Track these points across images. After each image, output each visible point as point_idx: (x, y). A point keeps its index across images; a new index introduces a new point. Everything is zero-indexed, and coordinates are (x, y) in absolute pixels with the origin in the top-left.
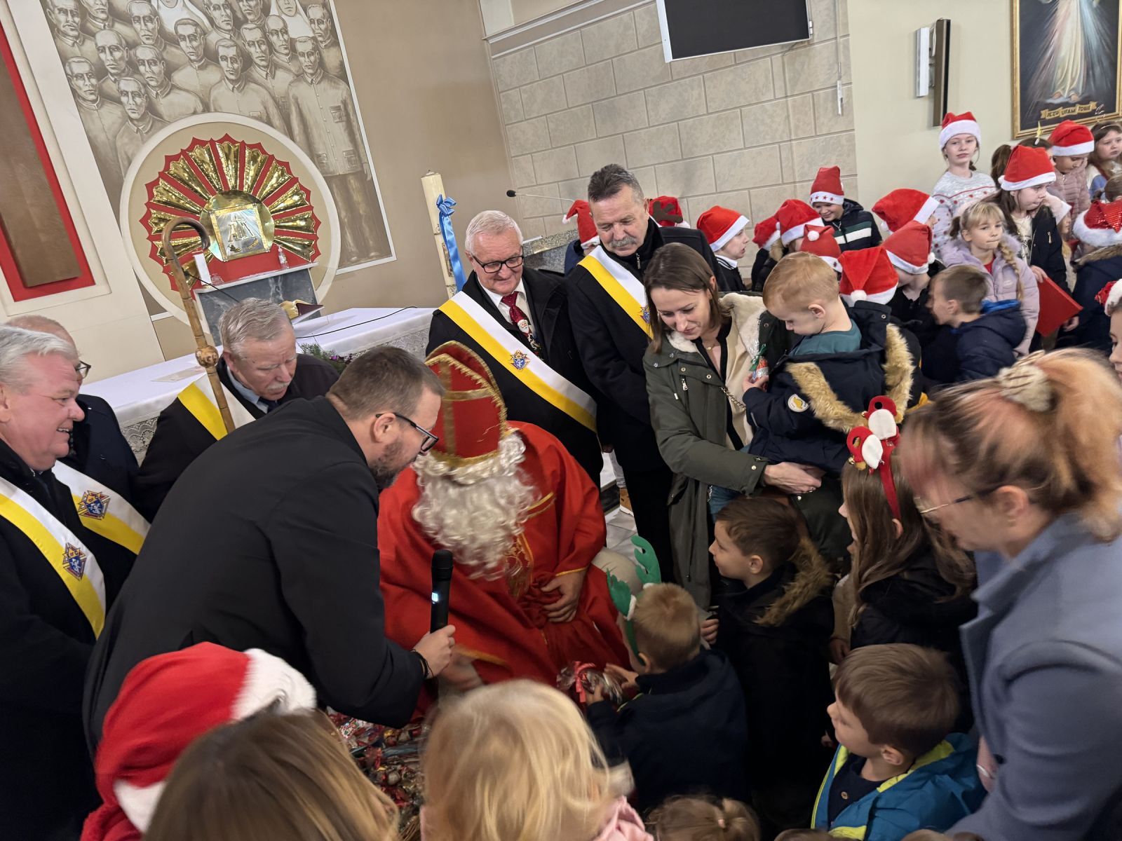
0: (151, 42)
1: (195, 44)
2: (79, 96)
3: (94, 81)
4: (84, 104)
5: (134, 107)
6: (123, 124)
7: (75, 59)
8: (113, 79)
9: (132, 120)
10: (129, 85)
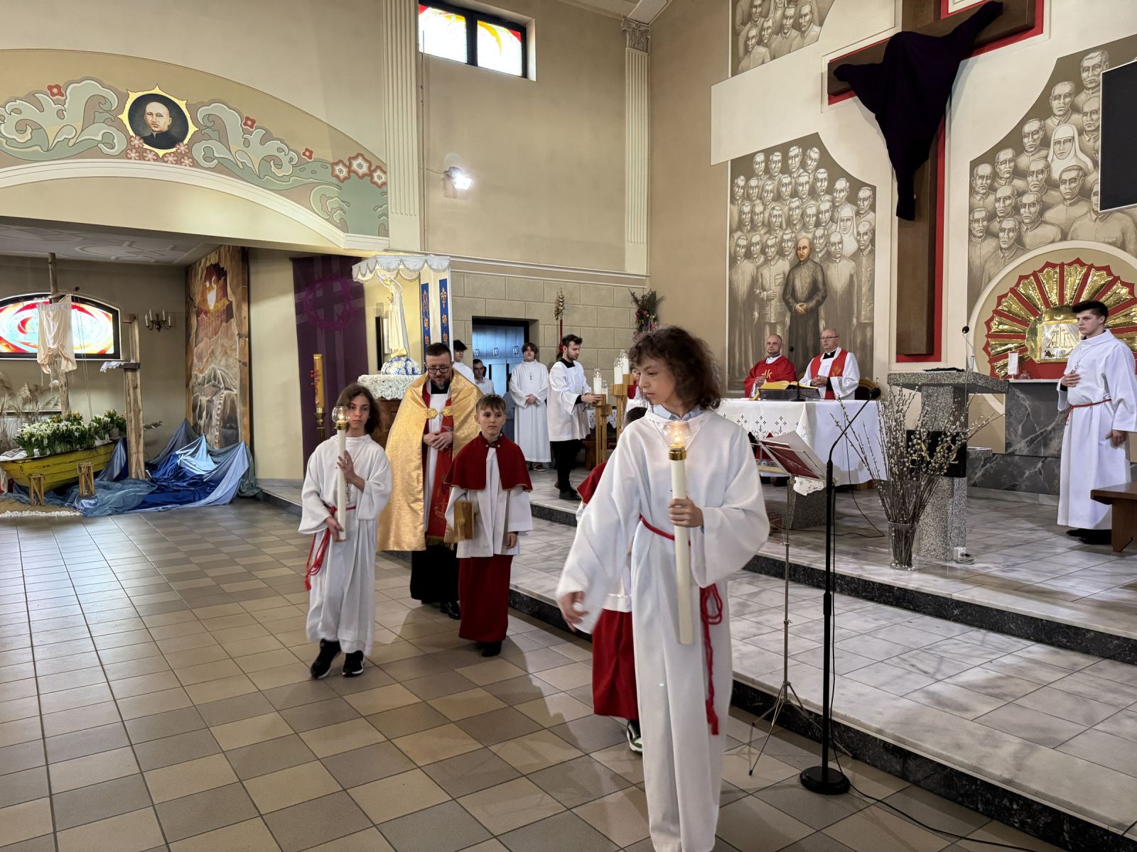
0: (1037, 189)
1: (1073, 185)
2: (972, 234)
3: (985, 223)
4: (974, 239)
5: (1007, 240)
6: (995, 252)
7: (978, 209)
8: (998, 220)
9: (1001, 249)
10: (1009, 224)
